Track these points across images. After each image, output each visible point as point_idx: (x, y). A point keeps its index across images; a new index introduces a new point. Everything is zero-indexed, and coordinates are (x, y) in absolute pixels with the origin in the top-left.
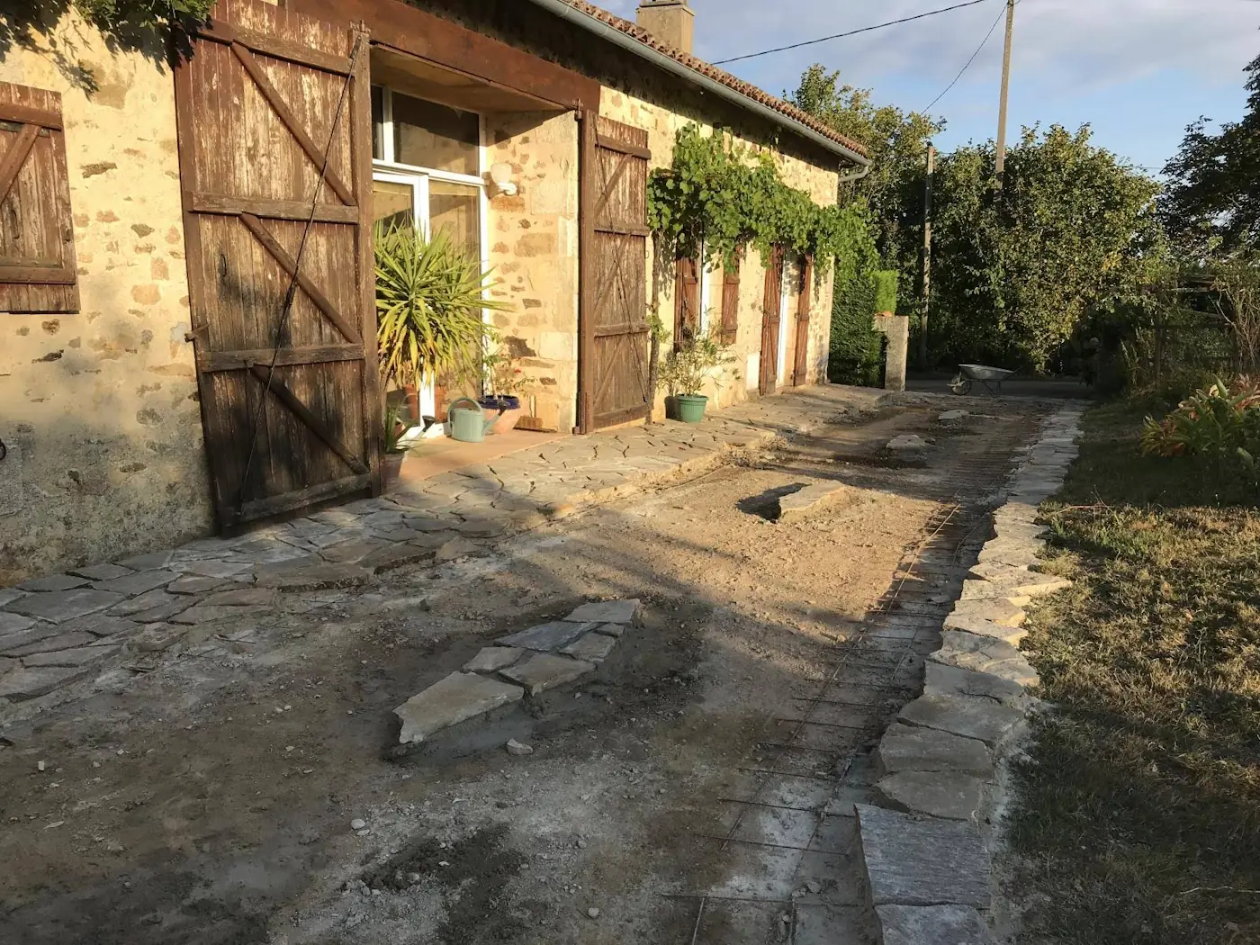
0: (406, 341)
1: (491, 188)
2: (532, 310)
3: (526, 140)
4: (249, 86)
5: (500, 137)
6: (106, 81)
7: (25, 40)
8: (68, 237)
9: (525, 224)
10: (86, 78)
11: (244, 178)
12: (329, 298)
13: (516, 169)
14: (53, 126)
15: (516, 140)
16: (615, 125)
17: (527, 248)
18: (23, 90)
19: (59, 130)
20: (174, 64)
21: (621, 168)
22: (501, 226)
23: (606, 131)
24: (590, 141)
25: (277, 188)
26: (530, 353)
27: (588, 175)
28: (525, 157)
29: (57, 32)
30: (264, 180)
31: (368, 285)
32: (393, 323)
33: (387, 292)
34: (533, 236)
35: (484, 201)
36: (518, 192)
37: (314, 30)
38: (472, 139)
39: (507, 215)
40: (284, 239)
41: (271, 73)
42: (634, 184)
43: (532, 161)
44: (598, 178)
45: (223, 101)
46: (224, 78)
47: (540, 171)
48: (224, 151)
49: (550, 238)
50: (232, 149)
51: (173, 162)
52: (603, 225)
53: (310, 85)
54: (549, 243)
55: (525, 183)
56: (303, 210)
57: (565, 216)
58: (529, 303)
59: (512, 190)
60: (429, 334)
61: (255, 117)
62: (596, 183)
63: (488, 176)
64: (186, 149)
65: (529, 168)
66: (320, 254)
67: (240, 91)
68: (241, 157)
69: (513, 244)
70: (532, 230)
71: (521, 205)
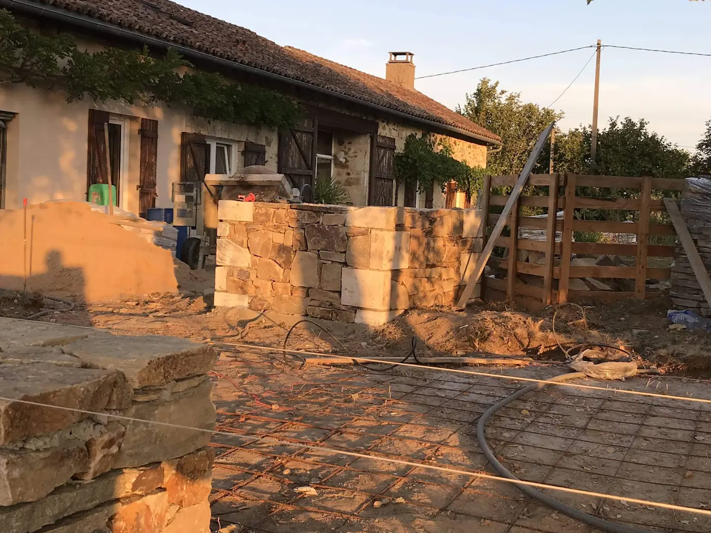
1: (336, 160)
3: (350, 143)
4: (293, 139)
5: (341, 141)
6: (270, 141)
9: (348, 174)
10: (267, 141)
11: (290, 164)
13: (346, 153)
14: (264, 153)
15: (347, 143)
16: (384, 137)
17: (349, 183)
18: (261, 145)
21: (385, 153)
22: (339, 174)
23: (380, 140)
24: (375, 144)
25: (296, 166)
28: (350, 149)
30: (294, 164)
34: (351, 178)
35: (333, 165)
36: (346, 162)
38: (330, 142)
39: (341, 170)
41: (297, 135)
42: (389, 159)
43: (352, 151)
44: (376, 157)
45: (288, 144)
47: (355, 154)
48: (287, 156)
49: (358, 180)
52: (378, 175)
53: (304, 137)
54: (357, 182)
55: (349, 159)
57: (364, 171)
58: (348, 203)
59: (344, 161)
61: (293, 146)
62: (376, 159)
63: (335, 156)
65: (351, 153)
67: (291, 141)
68: (290, 157)
69: (343, 182)
70: (352, 176)
71: (347, 167)
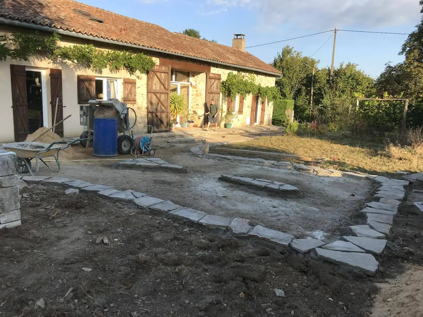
0: (174, 110)
1: (191, 85)
2: (197, 106)
3: (197, 77)
4: (155, 76)
5: (193, 76)
6: (140, 77)
7: (133, 74)
8: (136, 95)
9: (197, 91)
10: (138, 77)
11: (154, 88)
12: (164, 103)
13: (196, 82)
14: (135, 83)
15: (196, 77)
16: (213, 74)
17: (197, 95)
18: (133, 80)
19: (135, 84)
20: (147, 74)
21: (215, 81)
22: (193, 91)
23: (211, 75)
24: (208, 77)
25: (158, 88)
26: (197, 113)
27: (207, 83)
28: (197, 80)
29: (136, 73)
30: (156, 88)
31: (169, 101)
32: (172, 107)
33: (172, 103)
35: (190, 86)
37: (164, 67)
38: (189, 76)
39: (194, 89)
40: (158, 95)
41: (158, 74)
42: (217, 84)
44: (209, 83)
45: (152, 78)
46: (152, 76)
47: (200, 82)
48: (152, 84)
49: (201, 93)
50: (153, 84)
51: (146, 86)
52: (210, 91)
53: (163, 75)
55: (197, 84)
56: (161, 91)
57: (203, 90)
58: (197, 105)
59: (195, 85)
60: (177, 109)
61: (156, 79)
63: (191, 83)
64: (148, 84)
65: (198, 82)
66: (163, 97)
67: (154, 77)
68: (154, 85)
69: (195, 94)
70: (198, 92)
71: (196, 88)
